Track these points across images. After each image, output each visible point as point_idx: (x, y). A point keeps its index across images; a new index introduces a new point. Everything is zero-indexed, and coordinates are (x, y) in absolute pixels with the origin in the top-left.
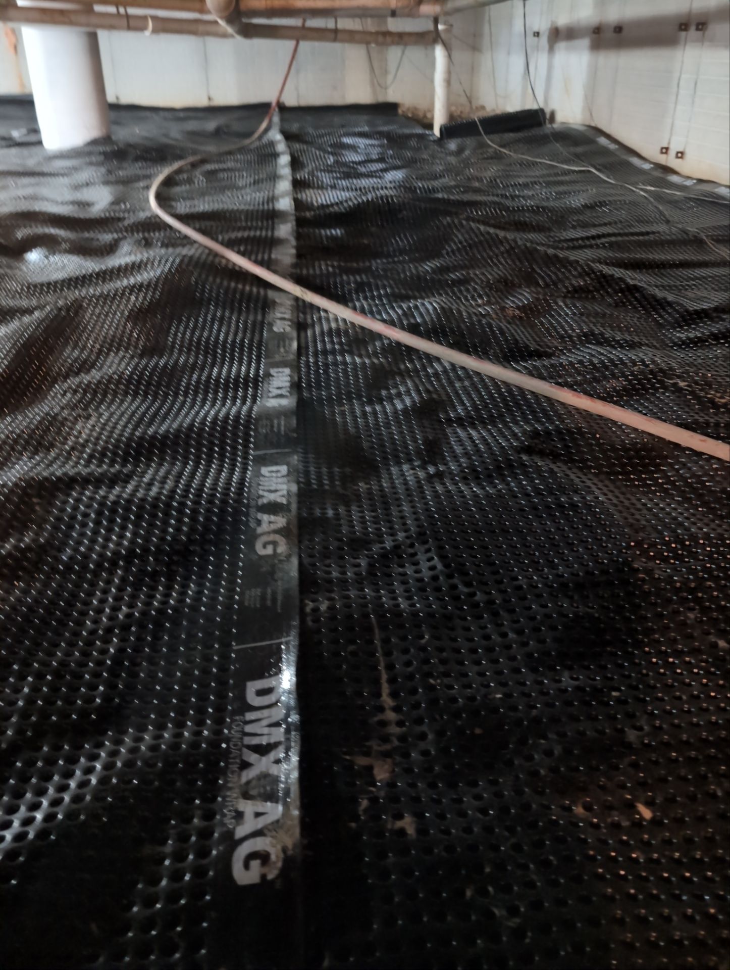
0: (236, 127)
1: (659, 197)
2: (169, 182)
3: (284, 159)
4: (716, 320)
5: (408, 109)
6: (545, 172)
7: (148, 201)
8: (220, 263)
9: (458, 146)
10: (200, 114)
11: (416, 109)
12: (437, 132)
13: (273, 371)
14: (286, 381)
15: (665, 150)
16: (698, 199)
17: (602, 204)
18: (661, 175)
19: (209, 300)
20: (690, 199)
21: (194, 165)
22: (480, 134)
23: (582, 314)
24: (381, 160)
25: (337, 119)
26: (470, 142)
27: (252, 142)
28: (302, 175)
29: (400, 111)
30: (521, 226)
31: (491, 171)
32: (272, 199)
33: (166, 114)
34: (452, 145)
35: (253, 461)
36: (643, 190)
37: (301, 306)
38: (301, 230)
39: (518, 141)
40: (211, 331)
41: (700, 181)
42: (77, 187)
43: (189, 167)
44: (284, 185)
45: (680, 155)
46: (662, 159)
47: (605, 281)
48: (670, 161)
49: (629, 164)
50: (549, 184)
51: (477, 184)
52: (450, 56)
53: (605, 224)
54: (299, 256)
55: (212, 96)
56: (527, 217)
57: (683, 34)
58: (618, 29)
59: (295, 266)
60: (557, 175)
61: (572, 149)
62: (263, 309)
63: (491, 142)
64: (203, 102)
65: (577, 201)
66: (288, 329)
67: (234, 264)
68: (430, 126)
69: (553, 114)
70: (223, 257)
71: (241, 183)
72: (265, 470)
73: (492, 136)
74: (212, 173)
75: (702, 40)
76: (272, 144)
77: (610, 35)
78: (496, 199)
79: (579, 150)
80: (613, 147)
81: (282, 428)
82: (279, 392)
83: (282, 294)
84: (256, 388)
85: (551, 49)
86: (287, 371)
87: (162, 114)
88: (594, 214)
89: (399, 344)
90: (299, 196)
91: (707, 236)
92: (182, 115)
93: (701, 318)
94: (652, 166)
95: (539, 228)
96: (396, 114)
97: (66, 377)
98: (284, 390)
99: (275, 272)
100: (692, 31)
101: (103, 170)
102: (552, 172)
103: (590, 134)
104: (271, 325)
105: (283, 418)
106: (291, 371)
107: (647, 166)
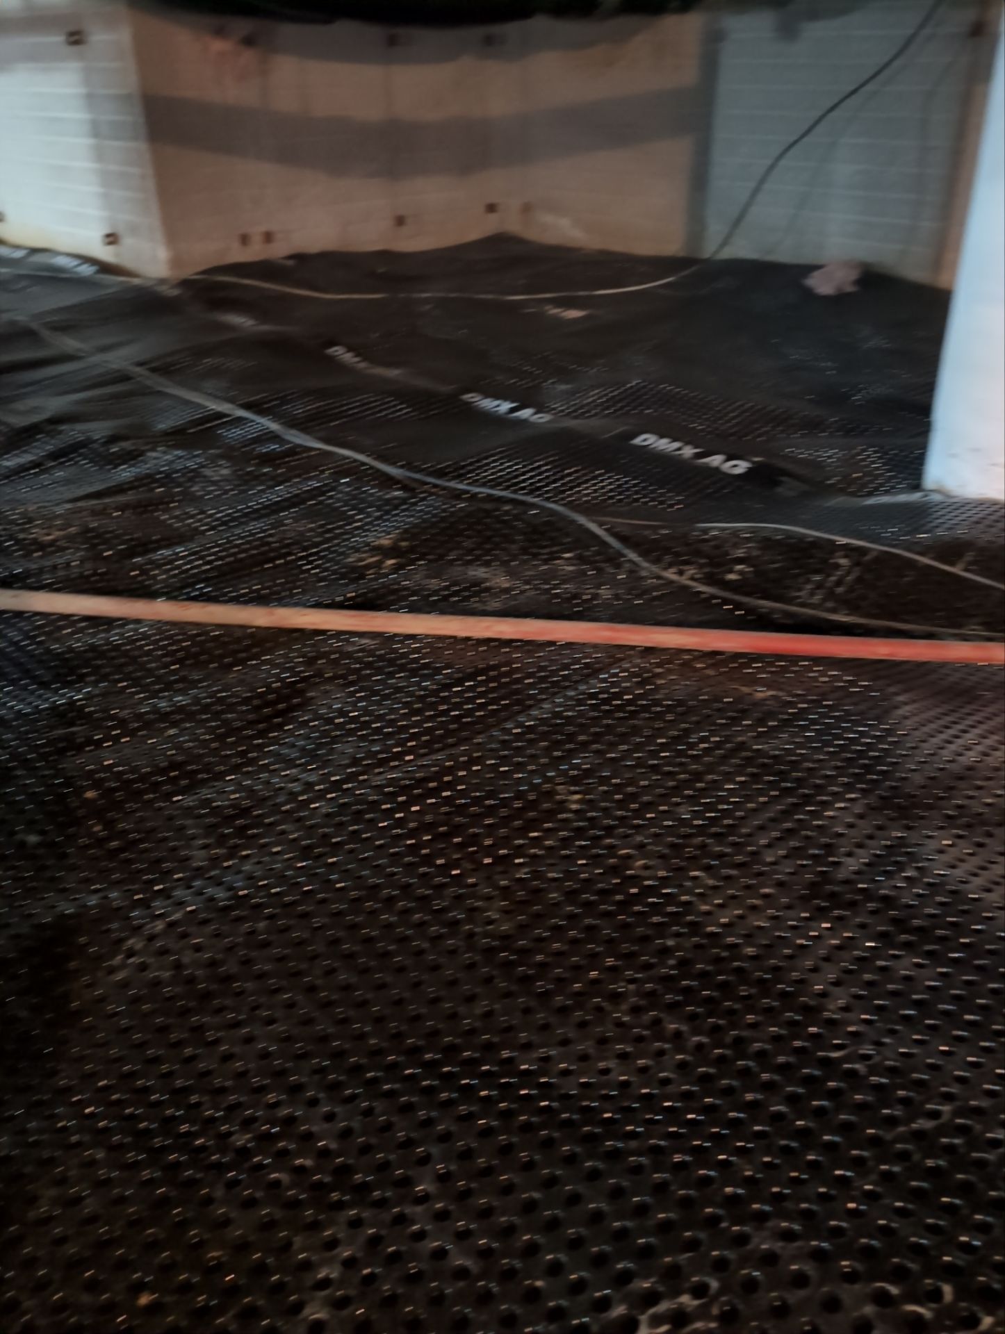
41: (33, 250)
91: (40, 324)
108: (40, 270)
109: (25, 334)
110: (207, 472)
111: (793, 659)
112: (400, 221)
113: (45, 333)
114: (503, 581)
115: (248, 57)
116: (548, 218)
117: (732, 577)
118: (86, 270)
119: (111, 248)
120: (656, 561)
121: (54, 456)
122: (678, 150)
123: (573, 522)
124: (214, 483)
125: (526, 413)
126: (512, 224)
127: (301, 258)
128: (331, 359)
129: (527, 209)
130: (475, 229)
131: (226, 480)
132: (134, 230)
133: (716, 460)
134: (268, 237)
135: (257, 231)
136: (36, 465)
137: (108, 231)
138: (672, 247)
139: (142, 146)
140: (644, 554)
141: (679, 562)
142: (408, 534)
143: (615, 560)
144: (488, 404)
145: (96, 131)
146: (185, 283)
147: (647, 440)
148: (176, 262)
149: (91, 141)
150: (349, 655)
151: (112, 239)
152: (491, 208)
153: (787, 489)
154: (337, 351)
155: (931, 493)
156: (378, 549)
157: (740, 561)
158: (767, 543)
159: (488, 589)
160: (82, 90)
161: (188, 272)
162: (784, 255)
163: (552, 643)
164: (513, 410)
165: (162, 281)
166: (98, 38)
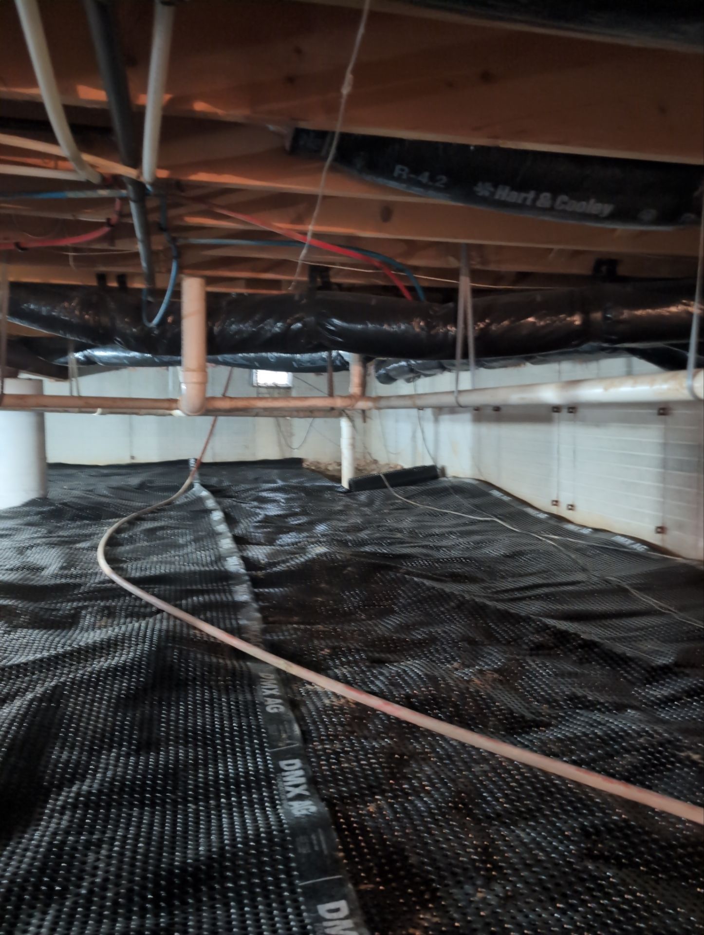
0: (160, 482)
1: (566, 546)
2: (112, 543)
3: (217, 515)
4: (681, 675)
5: (311, 463)
6: (454, 522)
7: (97, 563)
8: (195, 636)
9: (368, 497)
10: (124, 471)
11: (318, 463)
12: (345, 484)
13: (283, 764)
14: (301, 776)
15: (556, 503)
16: (602, 547)
17: (521, 554)
18: (556, 524)
19: (194, 679)
20: (593, 547)
21: (132, 523)
22: (386, 487)
23: (556, 675)
24: (304, 513)
25: (251, 474)
26: (378, 493)
27: (179, 498)
28: (240, 530)
29: (305, 465)
30: (456, 578)
31: (407, 522)
32: (220, 558)
33: (93, 472)
34: (363, 497)
35: (303, 894)
36: (550, 540)
37: (287, 680)
38: (256, 590)
39: (422, 493)
40: (204, 717)
41: (596, 530)
42: (21, 551)
43: (126, 525)
44: (226, 543)
45: (571, 507)
46: (554, 510)
47: (562, 637)
48: (563, 512)
49: (527, 515)
50: (463, 534)
51: (399, 535)
52: (354, 426)
53: (531, 574)
54: (265, 619)
55: (135, 455)
56: (458, 569)
57: (556, 414)
58: (497, 409)
59: (264, 631)
60: (465, 524)
61: (472, 501)
62: (250, 686)
63: (398, 494)
64: (126, 460)
65: (494, 551)
66: (282, 709)
67: (208, 635)
68: (339, 480)
69: (443, 470)
70: (195, 628)
71: (181, 541)
72: (323, 909)
73: (397, 489)
74: (151, 532)
75: (574, 420)
76: (200, 500)
77: (490, 411)
78: (424, 551)
79: (477, 501)
80: (506, 498)
81: (324, 846)
82: (297, 791)
83: (263, 666)
84: (270, 787)
85: (436, 420)
86: (297, 762)
87: (87, 470)
88: (517, 564)
89: (399, 721)
90: (245, 554)
91: (628, 585)
92: (105, 471)
93: (666, 674)
94: (546, 515)
95: (473, 580)
96: (301, 468)
97: (60, 789)
98: (302, 788)
99: (247, 640)
100: (564, 413)
101: (43, 531)
102: (460, 521)
103: (484, 488)
104: (263, 705)
105: (320, 830)
106: (303, 763)
107: (542, 516)
108: (606, 544)
109: (620, 591)
118: (639, 548)
119: (659, 536)
121: (689, 694)
132: (680, 526)
137: (660, 525)
145: (664, 464)
151: (661, 530)
160: (662, 441)
166: (678, 412)
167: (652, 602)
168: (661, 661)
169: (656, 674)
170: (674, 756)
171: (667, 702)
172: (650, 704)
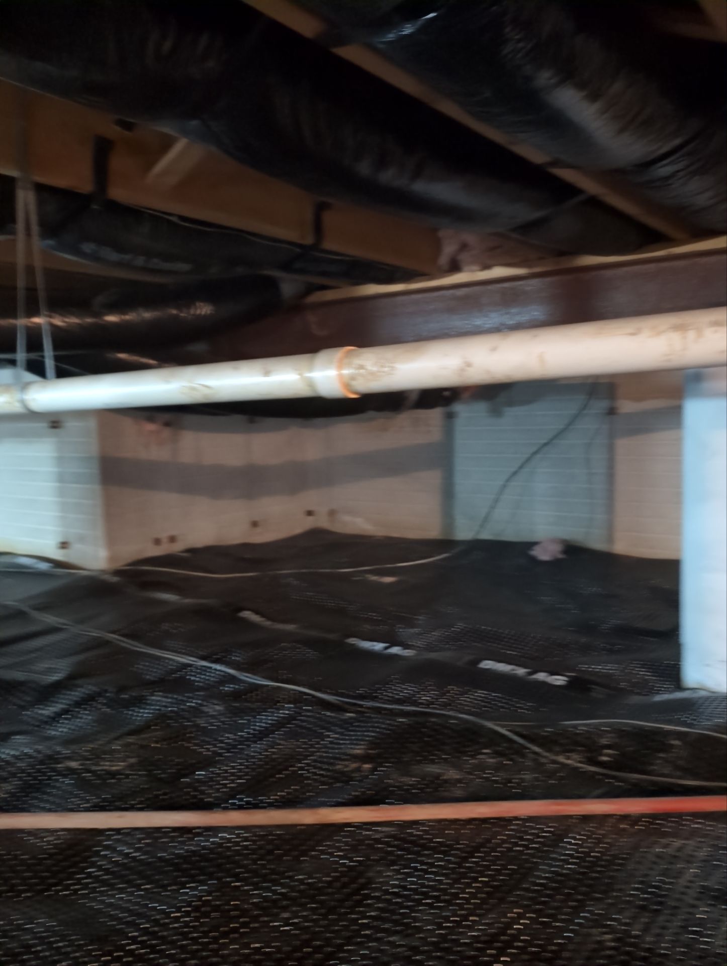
16: (4, 572)
91: (27, 606)
108: (8, 568)
109: (18, 615)
110: (205, 709)
111: (680, 815)
112: (255, 524)
113: (35, 614)
114: (453, 774)
115: (167, 432)
116: (347, 518)
117: (605, 759)
118: (44, 566)
119: (62, 551)
120: (549, 750)
121: (78, 704)
122: (433, 478)
123: (482, 727)
124: (213, 717)
125: (395, 650)
126: (322, 522)
127: (192, 551)
128: (244, 620)
129: (332, 513)
130: (299, 525)
131: (221, 714)
132: (82, 539)
133: (541, 676)
134: (172, 539)
135: (164, 536)
136: (66, 712)
137: (61, 539)
138: (434, 533)
139: (97, 488)
140: (540, 745)
141: (566, 751)
142: (373, 744)
143: (520, 751)
144: (366, 645)
145: (61, 478)
146: (117, 572)
147: (487, 664)
148: (112, 559)
149: (57, 484)
150: (378, 841)
151: (64, 545)
152: (310, 513)
153: (598, 693)
154: (246, 614)
155: (698, 690)
156: (355, 758)
157: (608, 747)
158: (621, 733)
159: (446, 781)
160: (55, 455)
161: (119, 565)
162: (510, 535)
163: (516, 818)
164: (386, 648)
165: (103, 572)
166: (71, 425)
167: (50, 619)
168: (55, 677)
169: (47, 693)
170: (54, 770)
171: (55, 718)
172: (37, 723)
